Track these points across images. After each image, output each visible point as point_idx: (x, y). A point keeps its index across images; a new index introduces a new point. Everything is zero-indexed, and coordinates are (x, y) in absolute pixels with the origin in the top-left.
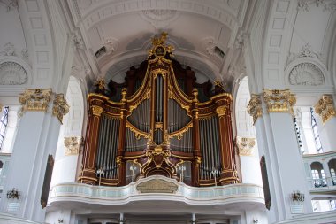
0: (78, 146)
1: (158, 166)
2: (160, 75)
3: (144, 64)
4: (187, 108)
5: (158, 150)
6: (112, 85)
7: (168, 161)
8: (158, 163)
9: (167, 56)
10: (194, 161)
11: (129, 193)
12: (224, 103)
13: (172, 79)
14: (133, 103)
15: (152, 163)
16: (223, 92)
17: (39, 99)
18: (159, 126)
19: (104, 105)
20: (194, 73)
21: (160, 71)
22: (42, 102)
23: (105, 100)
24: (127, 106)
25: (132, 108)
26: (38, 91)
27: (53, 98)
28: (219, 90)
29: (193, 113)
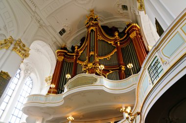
2: (92, 30)
4: (112, 42)
5: (90, 65)
9: (95, 20)
12: (134, 30)
14: (81, 50)
17: (6, 44)
18: (92, 53)
19: (65, 55)
21: (92, 28)
23: (65, 53)
24: (78, 53)
25: (80, 53)
26: (5, 40)
29: (116, 44)
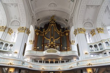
0: (32, 42)
1: (52, 47)
2: (52, 26)
3: (49, 23)
4: (59, 33)
5: (52, 43)
6: (41, 28)
7: (54, 45)
8: (52, 46)
9: (54, 21)
10: (60, 46)
11: (45, 53)
12: (68, 32)
13: (55, 27)
14: (46, 32)
15: (50, 46)
16: (67, 30)
17: (23, 29)
18: (52, 37)
19: (39, 32)
20: (60, 26)
22: (24, 30)
25: (46, 33)
26: (23, 28)
27: (26, 29)
28: (66, 29)
29: (60, 35)
